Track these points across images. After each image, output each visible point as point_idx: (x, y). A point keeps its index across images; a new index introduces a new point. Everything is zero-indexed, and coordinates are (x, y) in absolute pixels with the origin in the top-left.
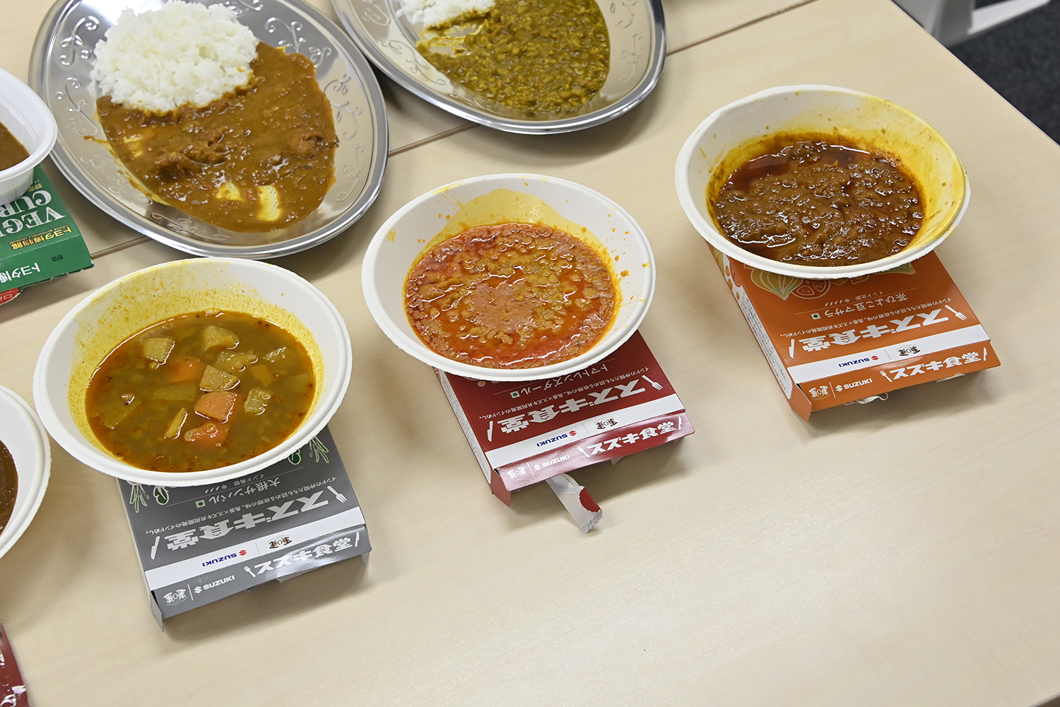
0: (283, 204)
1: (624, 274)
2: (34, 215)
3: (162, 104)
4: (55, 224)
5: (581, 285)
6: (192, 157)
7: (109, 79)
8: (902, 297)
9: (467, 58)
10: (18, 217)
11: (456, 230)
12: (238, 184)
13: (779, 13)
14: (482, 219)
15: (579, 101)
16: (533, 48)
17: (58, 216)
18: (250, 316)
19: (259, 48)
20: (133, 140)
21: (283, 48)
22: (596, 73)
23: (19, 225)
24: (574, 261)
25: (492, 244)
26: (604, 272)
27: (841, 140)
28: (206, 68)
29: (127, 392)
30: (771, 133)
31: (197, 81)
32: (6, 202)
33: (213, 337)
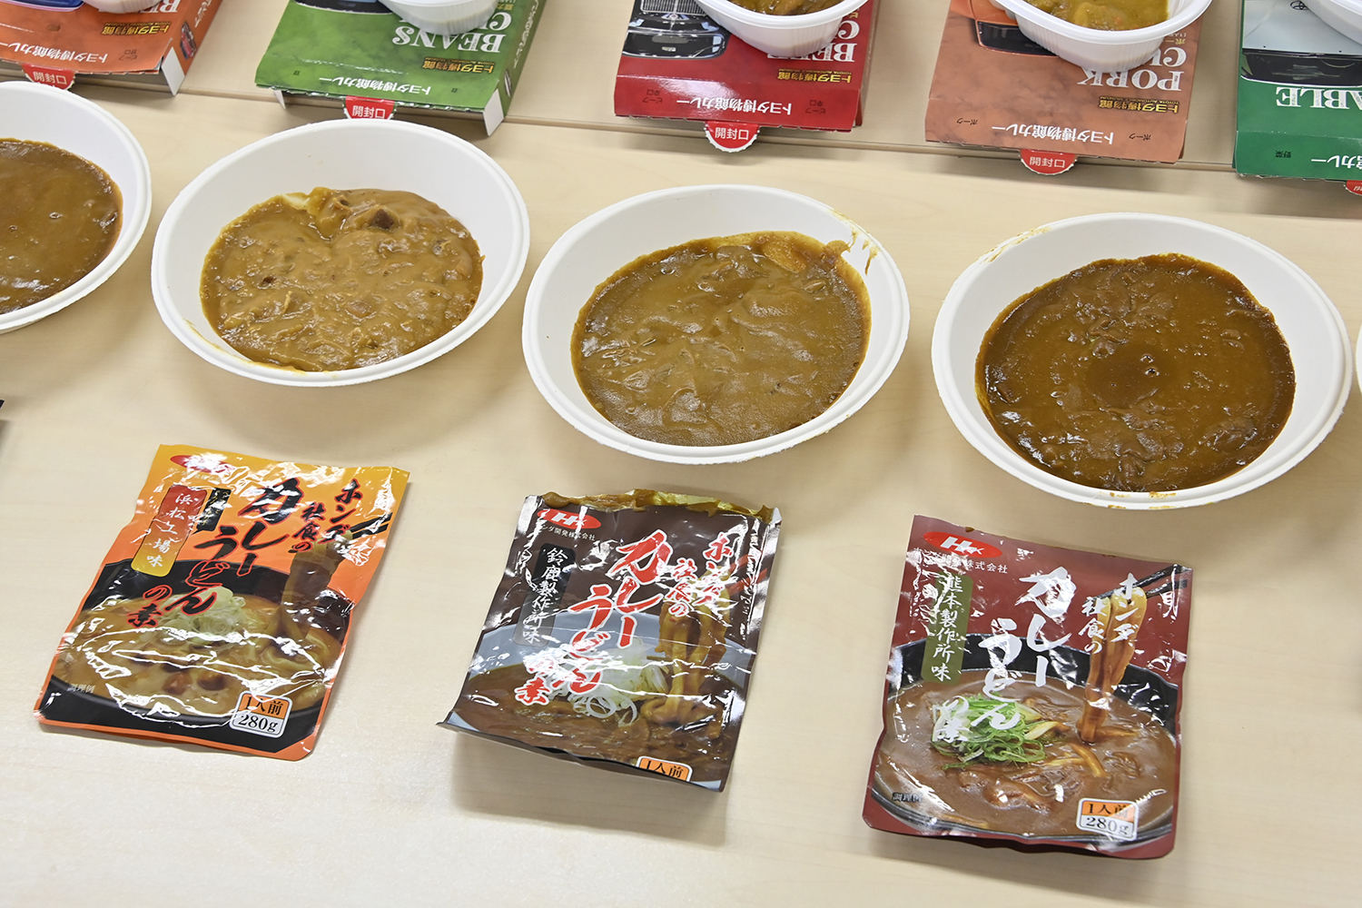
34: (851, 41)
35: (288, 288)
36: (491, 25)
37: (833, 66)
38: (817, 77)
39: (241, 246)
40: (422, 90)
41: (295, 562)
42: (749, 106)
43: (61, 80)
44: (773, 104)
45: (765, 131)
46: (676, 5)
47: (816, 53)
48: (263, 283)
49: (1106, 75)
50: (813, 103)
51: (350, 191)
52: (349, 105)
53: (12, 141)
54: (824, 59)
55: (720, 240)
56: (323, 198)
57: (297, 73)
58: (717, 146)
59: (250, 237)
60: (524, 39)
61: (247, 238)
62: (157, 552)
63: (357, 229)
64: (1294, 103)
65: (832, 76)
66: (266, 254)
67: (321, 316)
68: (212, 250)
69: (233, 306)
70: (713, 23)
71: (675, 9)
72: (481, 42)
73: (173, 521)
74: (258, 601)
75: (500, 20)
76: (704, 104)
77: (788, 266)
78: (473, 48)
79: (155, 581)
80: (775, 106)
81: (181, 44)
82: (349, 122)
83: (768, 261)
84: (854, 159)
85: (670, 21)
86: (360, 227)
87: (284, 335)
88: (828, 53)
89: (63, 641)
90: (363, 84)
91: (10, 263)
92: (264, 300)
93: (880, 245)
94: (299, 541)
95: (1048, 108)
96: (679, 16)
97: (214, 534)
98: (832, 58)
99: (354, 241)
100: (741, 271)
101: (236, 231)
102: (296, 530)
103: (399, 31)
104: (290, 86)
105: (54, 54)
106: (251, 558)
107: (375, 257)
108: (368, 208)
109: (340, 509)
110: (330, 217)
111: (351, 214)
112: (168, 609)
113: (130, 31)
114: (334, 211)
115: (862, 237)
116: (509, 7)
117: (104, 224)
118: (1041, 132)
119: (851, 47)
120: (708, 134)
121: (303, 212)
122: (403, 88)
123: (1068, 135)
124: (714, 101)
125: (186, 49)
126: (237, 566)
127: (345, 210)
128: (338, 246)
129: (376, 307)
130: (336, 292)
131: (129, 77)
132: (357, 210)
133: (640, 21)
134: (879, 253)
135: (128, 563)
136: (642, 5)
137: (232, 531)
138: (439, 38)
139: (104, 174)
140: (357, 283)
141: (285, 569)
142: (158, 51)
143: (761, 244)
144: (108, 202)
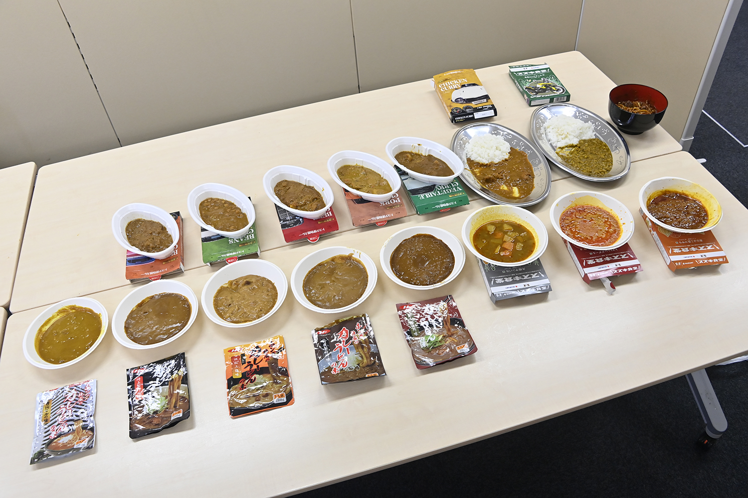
0: (519, 192)
1: (624, 224)
2: (454, 188)
3: (485, 162)
4: (460, 192)
5: (610, 225)
6: (495, 177)
7: (470, 153)
8: (701, 241)
9: (571, 157)
10: (450, 188)
11: (574, 205)
12: (506, 185)
13: (661, 155)
14: (581, 203)
15: (604, 173)
16: (591, 156)
17: (460, 189)
18: (516, 223)
19: (511, 148)
20: (477, 170)
21: (518, 149)
22: (609, 166)
23: (450, 190)
24: (608, 218)
25: (584, 211)
26: (617, 223)
27: (684, 194)
28: (498, 152)
29: (484, 239)
30: (664, 189)
31: (495, 156)
32: (447, 184)
33: (506, 227)
35: (235, 305)
36: (250, 233)
37: (329, 217)
38: (326, 221)
39: (219, 300)
40: (242, 252)
41: (268, 363)
42: (315, 232)
43: (158, 277)
44: (320, 229)
45: (320, 236)
47: (324, 217)
48: (229, 306)
49: (385, 203)
50: (328, 226)
51: (236, 279)
52: (227, 261)
53: (156, 295)
54: (326, 217)
55: (324, 262)
56: (231, 283)
57: (211, 258)
58: (311, 242)
60: (257, 233)
61: (219, 297)
62: (236, 373)
64: (423, 198)
65: (330, 220)
66: (226, 299)
67: (246, 308)
68: (213, 303)
69: (225, 314)
70: (298, 217)
71: (288, 215)
72: (249, 237)
73: (236, 365)
74: (266, 375)
75: (251, 231)
76: (305, 234)
77: (340, 262)
78: (248, 239)
79: (240, 379)
82: (229, 265)
83: (337, 263)
84: (341, 235)
85: (288, 219)
86: (243, 286)
87: (240, 315)
88: (326, 215)
89: (228, 399)
90: (228, 255)
91: (170, 322)
92: (231, 310)
93: (361, 251)
94: (266, 359)
95: (377, 212)
96: (290, 217)
97: (246, 364)
99: (244, 290)
100: (332, 267)
101: (216, 297)
102: (264, 357)
103: (229, 241)
104: (211, 261)
105: (154, 273)
106: (258, 366)
107: (250, 291)
108: (241, 282)
109: (271, 348)
110: (234, 287)
111: (239, 284)
112: (247, 383)
113: (169, 262)
114: (235, 285)
115: (356, 251)
116: (252, 229)
117: (187, 306)
118: (378, 218)
119: (330, 212)
120: (308, 240)
121: (228, 287)
122: (237, 253)
123: (384, 217)
124: (307, 233)
125: (182, 261)
126: (256, 369)
127: (237, 284)
128: (241, 292)
129: (257, 302)
130: (246, 302)
131: (174, 271)
133: (282, 221)
134: (361, 253)
135: (232, 377)
136: (281, 218)
137: (250, 362)
138: (239, 239)
139: (180, 295)
140: (250, 298)
141: (268, 366)
142: (177, 263)
143: (333, 259)
144: (185, 301)
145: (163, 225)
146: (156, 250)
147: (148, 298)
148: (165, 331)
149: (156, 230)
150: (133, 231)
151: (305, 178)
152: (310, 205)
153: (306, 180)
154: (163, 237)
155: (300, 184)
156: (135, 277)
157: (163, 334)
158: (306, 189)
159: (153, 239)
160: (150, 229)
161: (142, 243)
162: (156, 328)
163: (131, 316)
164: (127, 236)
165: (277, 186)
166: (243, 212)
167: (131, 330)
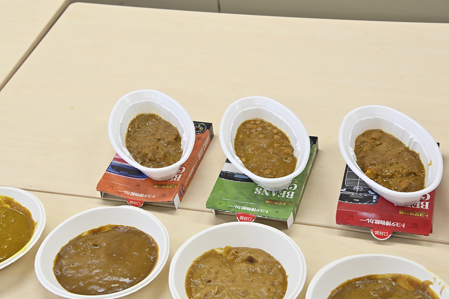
34: (427, 201)
35: (216, 285)
36: (290, 188)
37: (420, 210)
38: (415, 214)
39: (199, 267)
40: (265, 211)
42: (388, 224)
43: (139, 204)
44: (397, 223)
45: (394, 233)
46: (358, 184)
47: (413, 205)
48: (207, 282)
50: (413, 224)
51: (238, 248)
52: (239, 216)
53: (122, 226)
54: (417, 207)
55: (379, 275)
56: (229, 250)
57: (220, 204)
58: (376, 237)
59: (203, 264)
60: (301, 193)
61: (202, 264)
63: (241, 263)
65: (421, 214)
66: (209, 271)
67: (228, 296)
68: (189, 269)
69: (197, 291)
70: (373, 191)
71: (358, 185)
72: (286, 194)
75: (293, 186)
76: (370, 222)
77: (406, 288)
78: (283, 196)
80: (398, 224)
81: (180, 191)
82: (239, 223)
83: (399, 286)
84: (430, 246)
85: (356, 189)
86: (242, 262)
88: (418, 205)
90: (244, 208)
91: (119, 271)
92: (208, 289)
93: (446, 284)
96: (360, 188)
98: (420, 207)
99: (240, 267)
100: (388, 289)
101: (198, 262)
103: (257, 189)
104: (218, 208)
105: (137, 195)
107: (248, 274)
108: (244, 255)
110: (230, 257)
111: (239, 256)
113: (163, 187)
114: (233, 255)
115: (438, 280)
116: (296, 182)
117: (152, 258)
119: (427, 203)
120: (372, 233)
121: (221, 255)
122: (258, 210)
124: (374, 221)
125: (182, 193)
127: (237, 255)
128: (234, 269)
129: (249, 294)
130: (234, 287)
131: (164, 203)
132: (241, 255)
133: (345, 189)
134: (446, 288)
136: (346, 183)
138: (271, 192)
139: (153, 239)
140: (241, 284)
142: (172, 194)
143: (395, 278)
144: (154, 249)
145: (180, 134)
146: (153, 164)
147: (110, 226)
148: (105, 281)
149: (168, 138)
150: (139, 128)
151: (411, 137)
152: (398, 181)
153: (411, 140)
154: (171, 149)
155: (400, 144)
156: (109, 191)
157: (101, 286)
158: (406, 153)
159: (158, 148)
160: (161, 134)
161: (142, 148)
162: (96, 273)
163: (74, 243)
164: (129, 131)
165: (363, 135)
166: (295, 156)
167: (63, 262)
